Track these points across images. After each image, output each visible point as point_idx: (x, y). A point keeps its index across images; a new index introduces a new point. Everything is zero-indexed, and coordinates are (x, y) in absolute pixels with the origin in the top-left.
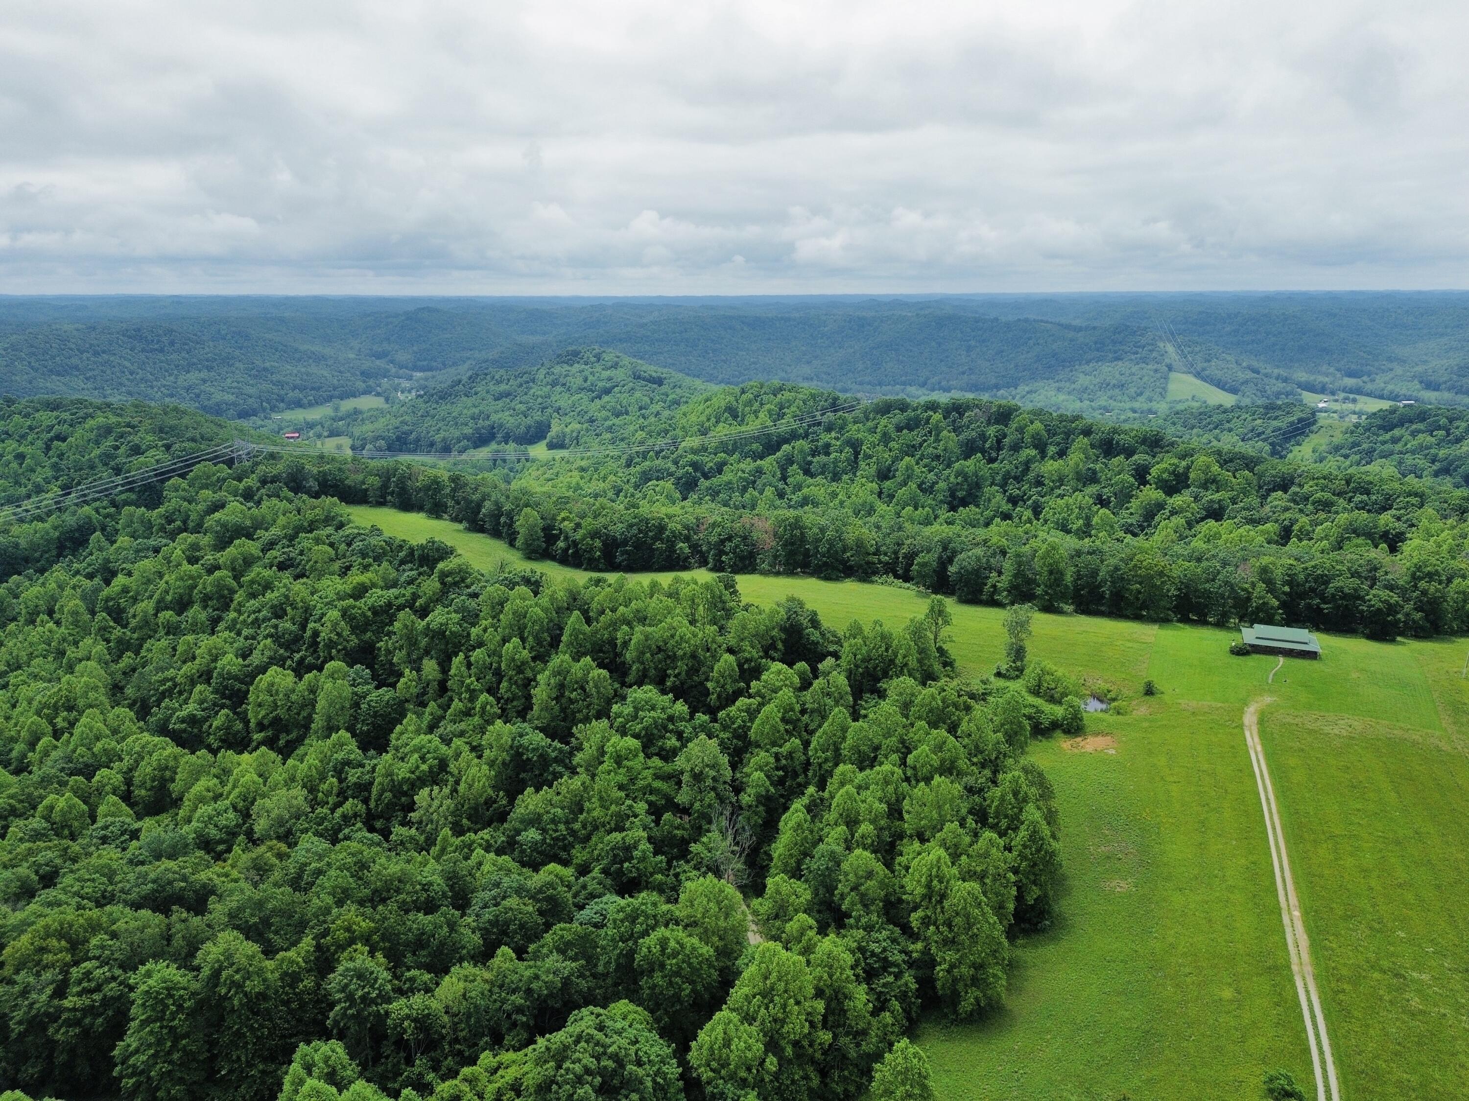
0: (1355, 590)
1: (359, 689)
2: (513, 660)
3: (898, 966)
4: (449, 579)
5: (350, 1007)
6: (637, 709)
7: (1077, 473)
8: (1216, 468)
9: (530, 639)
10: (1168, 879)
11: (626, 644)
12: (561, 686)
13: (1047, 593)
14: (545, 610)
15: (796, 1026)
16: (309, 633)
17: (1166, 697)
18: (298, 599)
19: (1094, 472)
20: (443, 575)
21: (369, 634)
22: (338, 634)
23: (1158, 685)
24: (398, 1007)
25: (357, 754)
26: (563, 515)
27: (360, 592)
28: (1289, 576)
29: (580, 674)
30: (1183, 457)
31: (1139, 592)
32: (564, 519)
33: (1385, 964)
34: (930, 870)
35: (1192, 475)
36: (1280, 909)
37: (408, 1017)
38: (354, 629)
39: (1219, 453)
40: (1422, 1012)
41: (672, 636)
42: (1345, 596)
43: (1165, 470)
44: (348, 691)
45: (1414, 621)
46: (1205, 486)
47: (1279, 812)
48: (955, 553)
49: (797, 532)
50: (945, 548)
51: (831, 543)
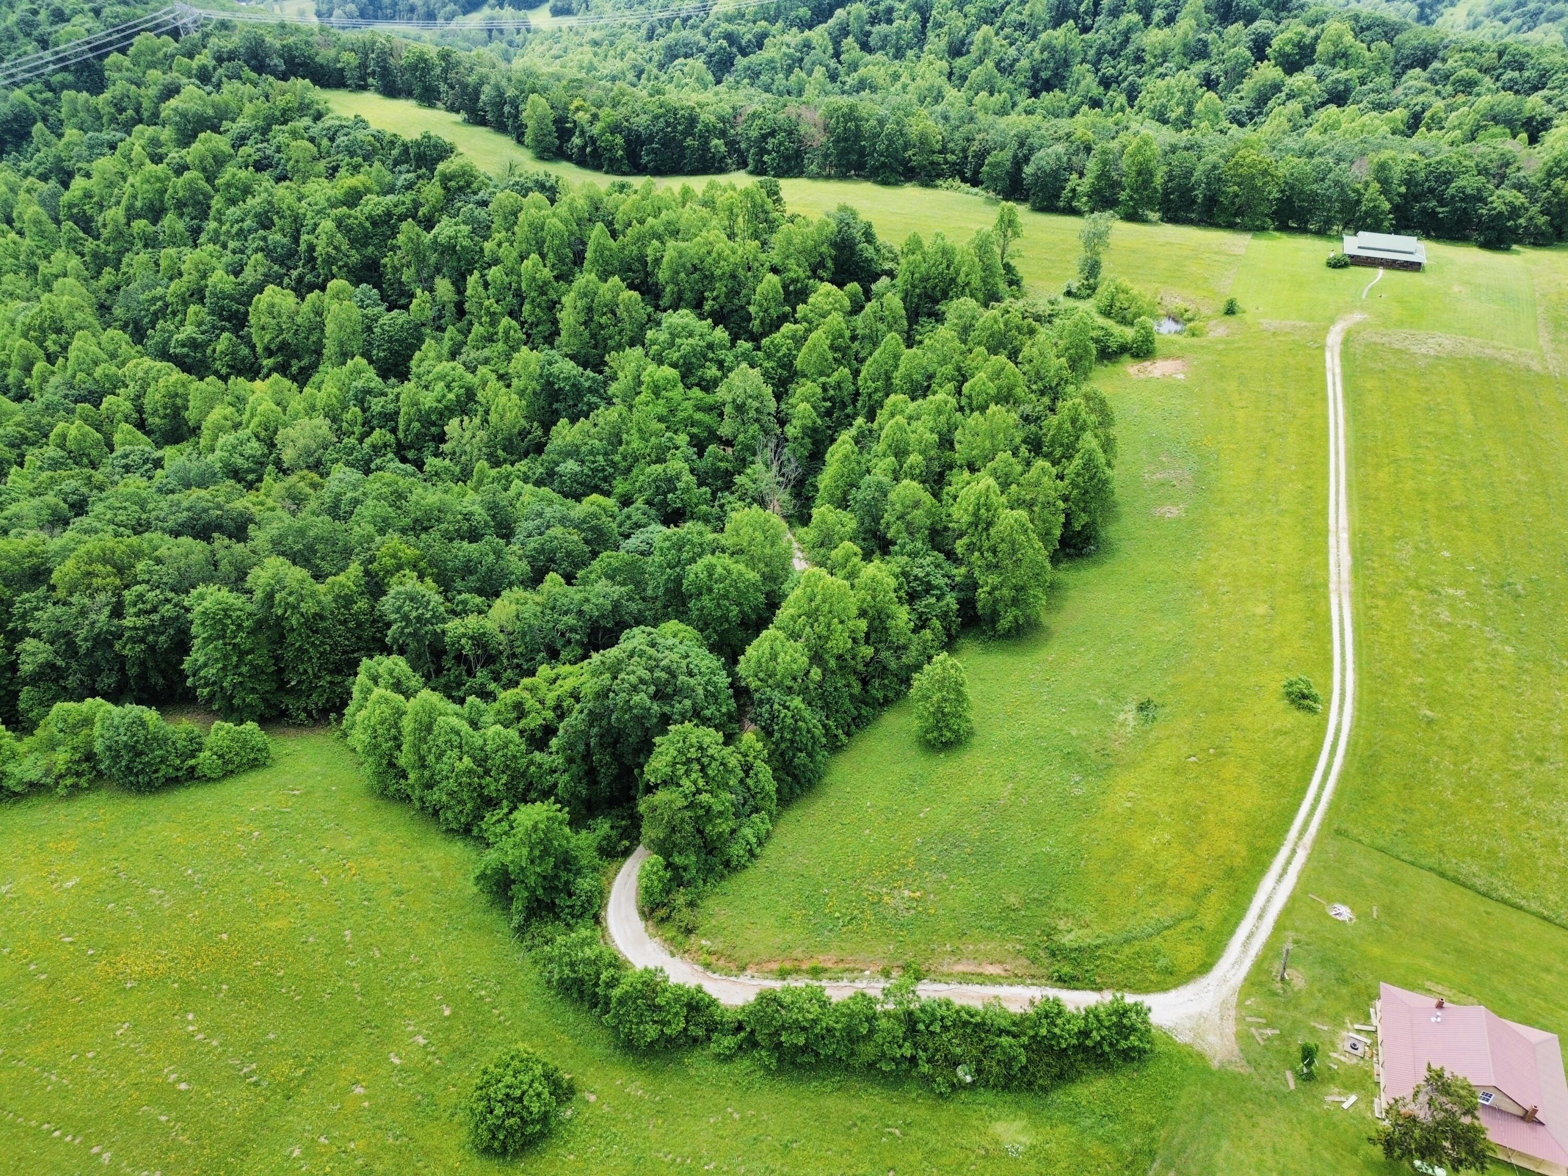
0: (1479, 190)
1: (369, 311)
2: (534, 279)
3: (940, 589)
4: (453, 183)
5: (406, 626)
6: (673, 336)
7: (1185, 45)
8: (1349, 39)
9: (551, 255)
10: (1221, 503)
11: (657, 261)
12: (590, 309)
13: (1131, 198)
14: (565, 222)
15: (840, 642)
16: (303, 247)
17: (1247, 317)
18: (284, 207)
19: (1205, 44)
20: (446, 179)
21: (371, 249)
22: (335, 248)
23: (1240, 304)
24: (454, 626)
25: (376, 382)
26: (577, 103)
27: (353, 198)
28: (1408, 173)
29: (609, 296)
30: (1312, 24)
31: (1236, 195)
32: (578, 109)
33: (1423, 581)
34: (978, 499)
35: (1320, 48)
36: (1328, 531)
37: (464, 635)
38: (352, 242)
39: (1356, 18)
40: (1449, 624)
41: (709, 253)
42: (1466, 198)
43: (1290, 40)
44: (357, 313)
45: (1536, 226)
46: (1332, 63)
47: (1346, 436)
48: (1032, 150)
49: (851, 125)
50: (1022, 145)
51: (890, 138)
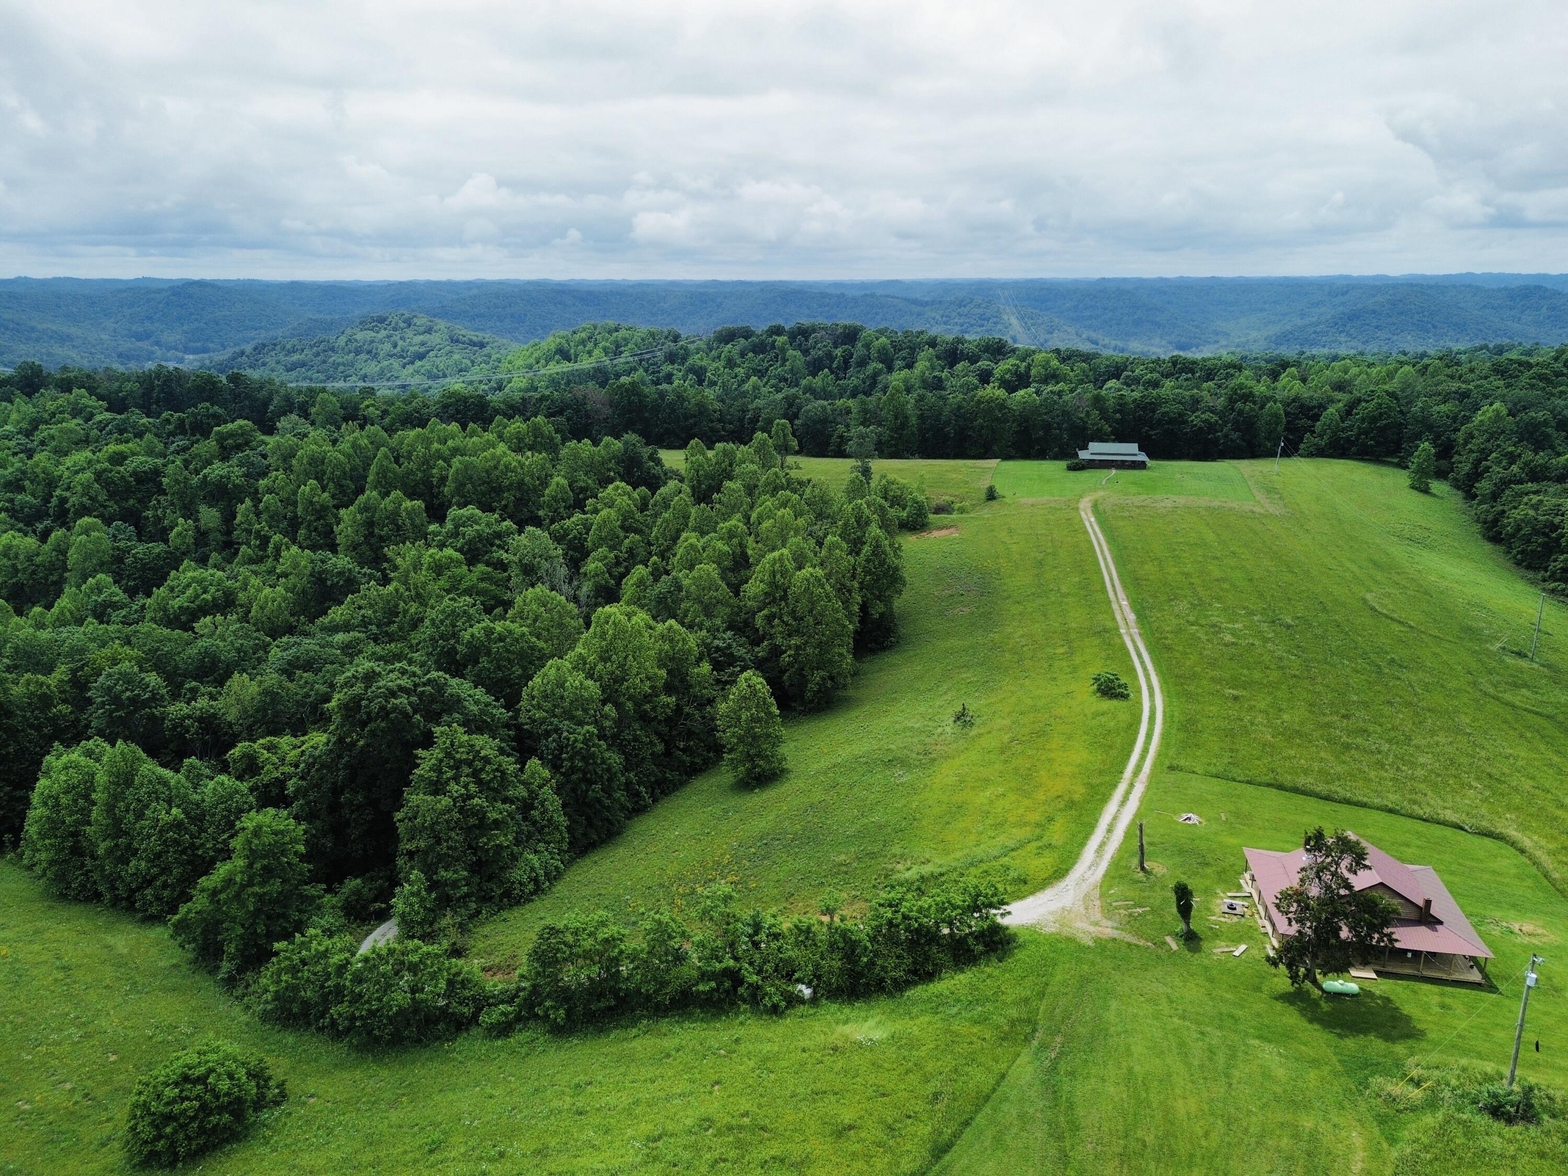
1: (122, 544)
2: (311, 503)
4: (230, 441)
6: (457, 527)
7: (923, 381)
8: (1055, 363)
9: (331, 485)
10: (1008, 597)
11: (443, 479)
12: (370, 524)
13: (892, 437)
14: (348, 456)
16: (54, 501)
17: (1007, 500)
18: (38, 470)
19: (940, 379)
20: (221, 438)
22: (91, 498)
23: (999, 490)
24: (177, 709)
26: (366, 403)
27: (117, 459)
29: (391, 507)
30: (1023, 360)
31: (982, 428)
32: (368, 407)
33: (1203, 622)
35: (1033, 372)
36: (1110, 602)
37: (189, 717)
38: (111, 495)
39: (1057, 351)
40: (1233, 643)
41: (496, 467)
43: (1009, 370)
45: (1232, 440)
46: (1045, 380)
47: (1110, 550)
48: (799, 409)
49: (635, 398)
